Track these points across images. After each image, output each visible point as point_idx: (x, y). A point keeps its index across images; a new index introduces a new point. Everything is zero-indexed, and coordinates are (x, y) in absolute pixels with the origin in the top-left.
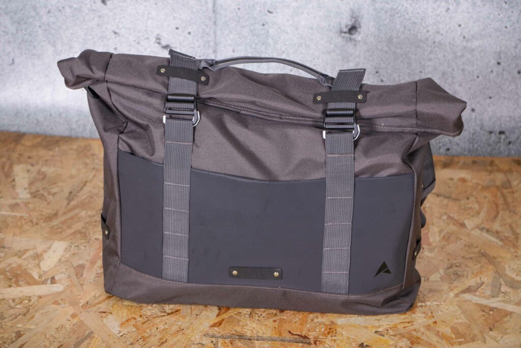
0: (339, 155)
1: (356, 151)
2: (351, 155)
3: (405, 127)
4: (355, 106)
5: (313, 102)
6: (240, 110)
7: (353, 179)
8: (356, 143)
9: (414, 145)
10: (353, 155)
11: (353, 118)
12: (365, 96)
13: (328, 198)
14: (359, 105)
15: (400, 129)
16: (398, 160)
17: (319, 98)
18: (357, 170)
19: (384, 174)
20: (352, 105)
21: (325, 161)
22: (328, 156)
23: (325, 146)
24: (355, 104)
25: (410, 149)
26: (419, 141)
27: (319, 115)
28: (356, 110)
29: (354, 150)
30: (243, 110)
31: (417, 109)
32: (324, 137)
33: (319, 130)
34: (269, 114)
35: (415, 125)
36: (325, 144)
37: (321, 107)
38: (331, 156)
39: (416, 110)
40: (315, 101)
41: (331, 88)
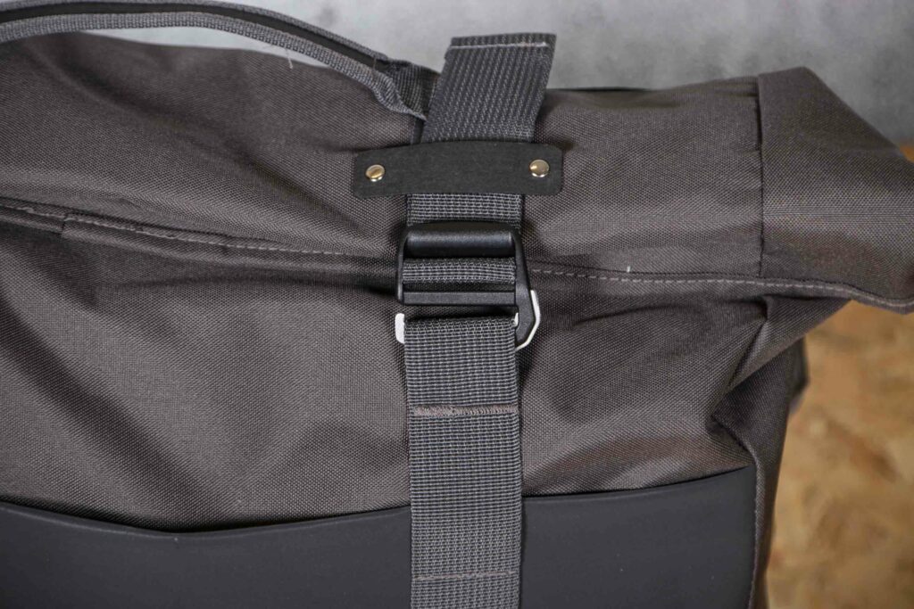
0: (459, 412)
1: (526, 392)
2: (509, 409)
3: (716, 274)
4: (517, 207)
5: (354, 188)
6: (63, 225)
7: (519, 504)
8: (526, 362)
9: (754, 355)
10: (514, 410)
11: (511, 267)
12: (557, 166)
13: (421, 578)
14: (533, 204)
15: (694, 285)
16: (693, 425)
17: (376, 175)
18: (530, 470)
19: (638, 476)
20: (506, 206)
21: (406, 433)
22: (418, 412)
23: (403, 373)
24: (518, 199)
25: (737, 372)
26: (772, 338)
27: (377, 246)
28: (524, 227)
29: (521, 390)
30: (74, 224)
31: (767, 219)
32: (400, 336)
33: (378, 303)
34: (180, 237)
35: (755, 270)
36: (402, 361)
37: (382, 213)
38: (427, 413)
39: (762, 224)
40: (360, 184)
41: (421, 123)
